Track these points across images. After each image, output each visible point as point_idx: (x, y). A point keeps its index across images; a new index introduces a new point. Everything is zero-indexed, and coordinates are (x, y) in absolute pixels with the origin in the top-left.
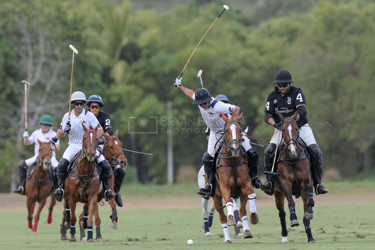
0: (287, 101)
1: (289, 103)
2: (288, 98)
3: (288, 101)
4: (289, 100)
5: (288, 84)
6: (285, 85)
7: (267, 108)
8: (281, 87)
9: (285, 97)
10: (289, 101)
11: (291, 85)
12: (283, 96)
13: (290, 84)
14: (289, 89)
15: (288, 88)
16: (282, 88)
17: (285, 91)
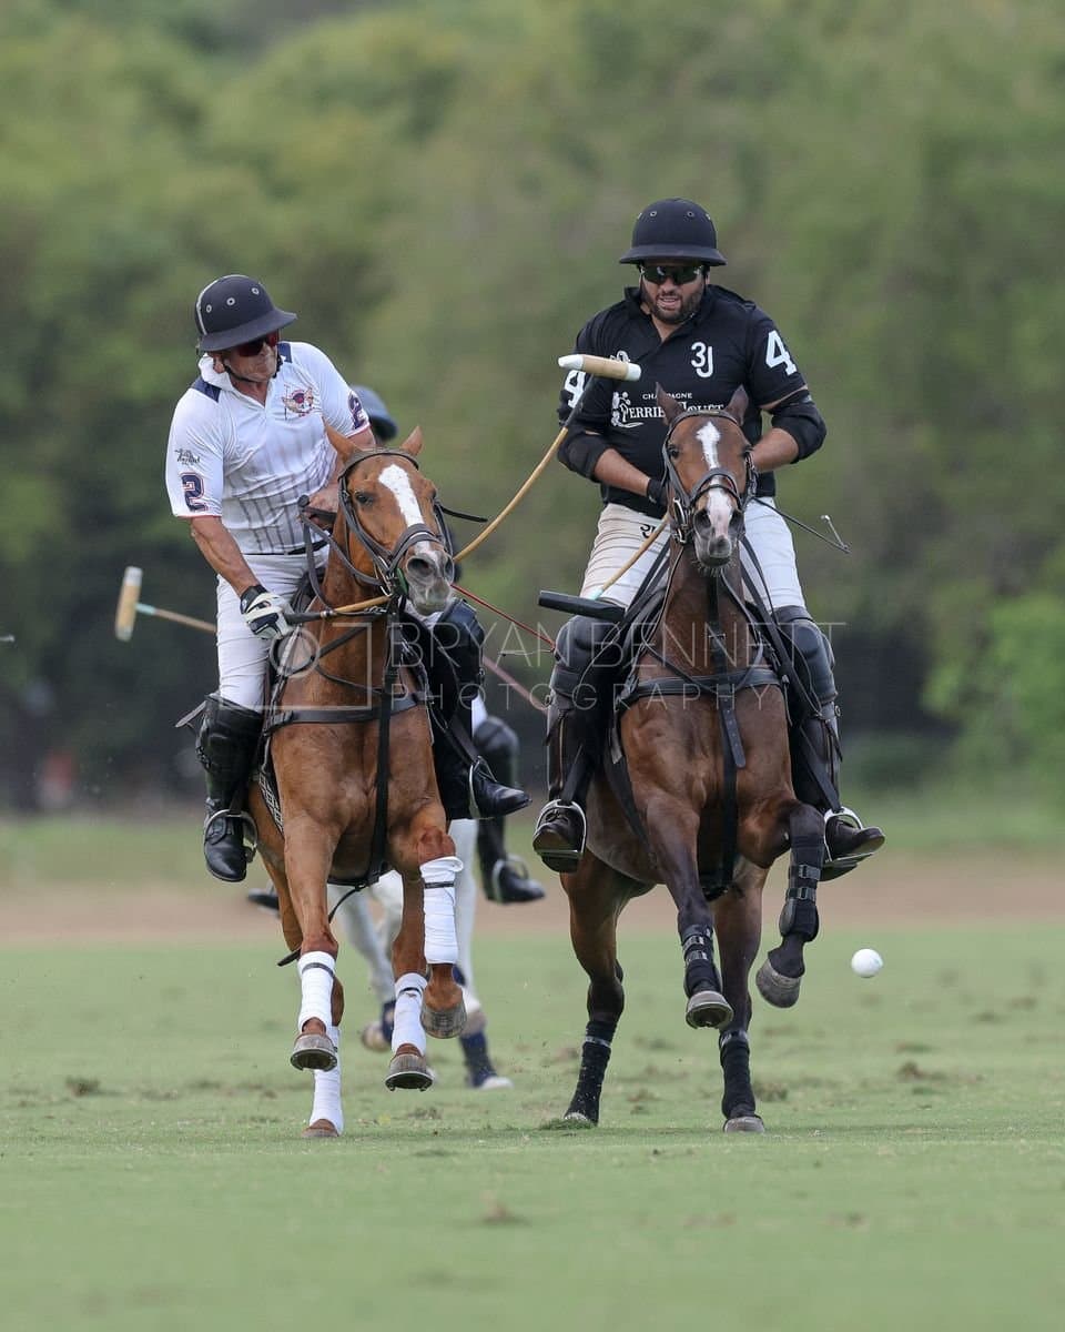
0: (694, 363)
1: (705, 369)
2: (699, 349)
3: (699, 360)
4: (700, 354)
5: (697, 267)
6: (680, 272)
7: (570, 396)
8: (659, 281)
9: (681, 341)
10: (704, 361)
11: (708, 282)
12: (664, 333)
13: (705, 276)
14: (699, 298)
15: (697, 292)
16: (668, 286)
17: (678, 305)
